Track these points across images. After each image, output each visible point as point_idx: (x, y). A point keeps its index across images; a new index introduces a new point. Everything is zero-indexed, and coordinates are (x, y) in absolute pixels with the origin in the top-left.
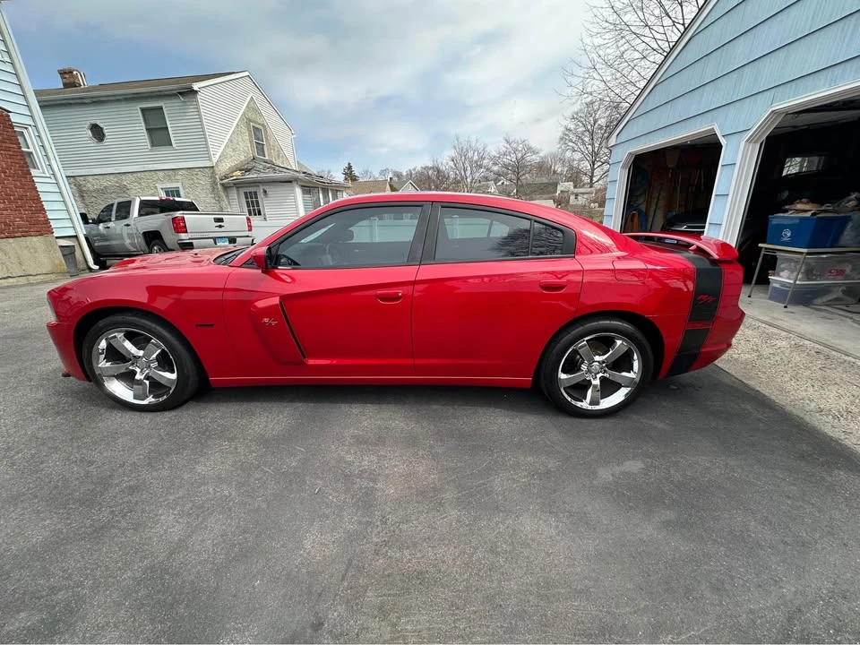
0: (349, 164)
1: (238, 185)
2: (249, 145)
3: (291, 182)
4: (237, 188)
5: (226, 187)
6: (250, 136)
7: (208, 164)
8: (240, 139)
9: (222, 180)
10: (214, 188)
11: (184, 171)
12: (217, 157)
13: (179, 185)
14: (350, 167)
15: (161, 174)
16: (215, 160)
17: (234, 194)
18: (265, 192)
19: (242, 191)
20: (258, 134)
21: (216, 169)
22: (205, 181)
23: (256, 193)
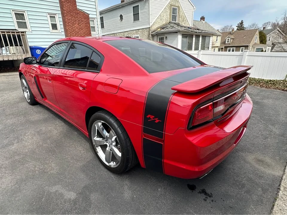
0: (242, 21)
1: (157, 35)
2: (169, 17)
3: (177, 32)
4: (157, 36)
5: (153, 36)
6: (170, 12)
7: (148, 26)
8: (165, 15)
9: (152, 33)
10: (149, 36)
11: (141, 30)
12: (152, 23)
13: (138, 35)
14: (242, 23)
15: (134, 31)
16: (151, 25)
17: (156, 38)
18: (166, 37)
19: (159, 37)
20: (174, 11)
21: (151, 28)
22: (146, 33)
23: (163, 38)
